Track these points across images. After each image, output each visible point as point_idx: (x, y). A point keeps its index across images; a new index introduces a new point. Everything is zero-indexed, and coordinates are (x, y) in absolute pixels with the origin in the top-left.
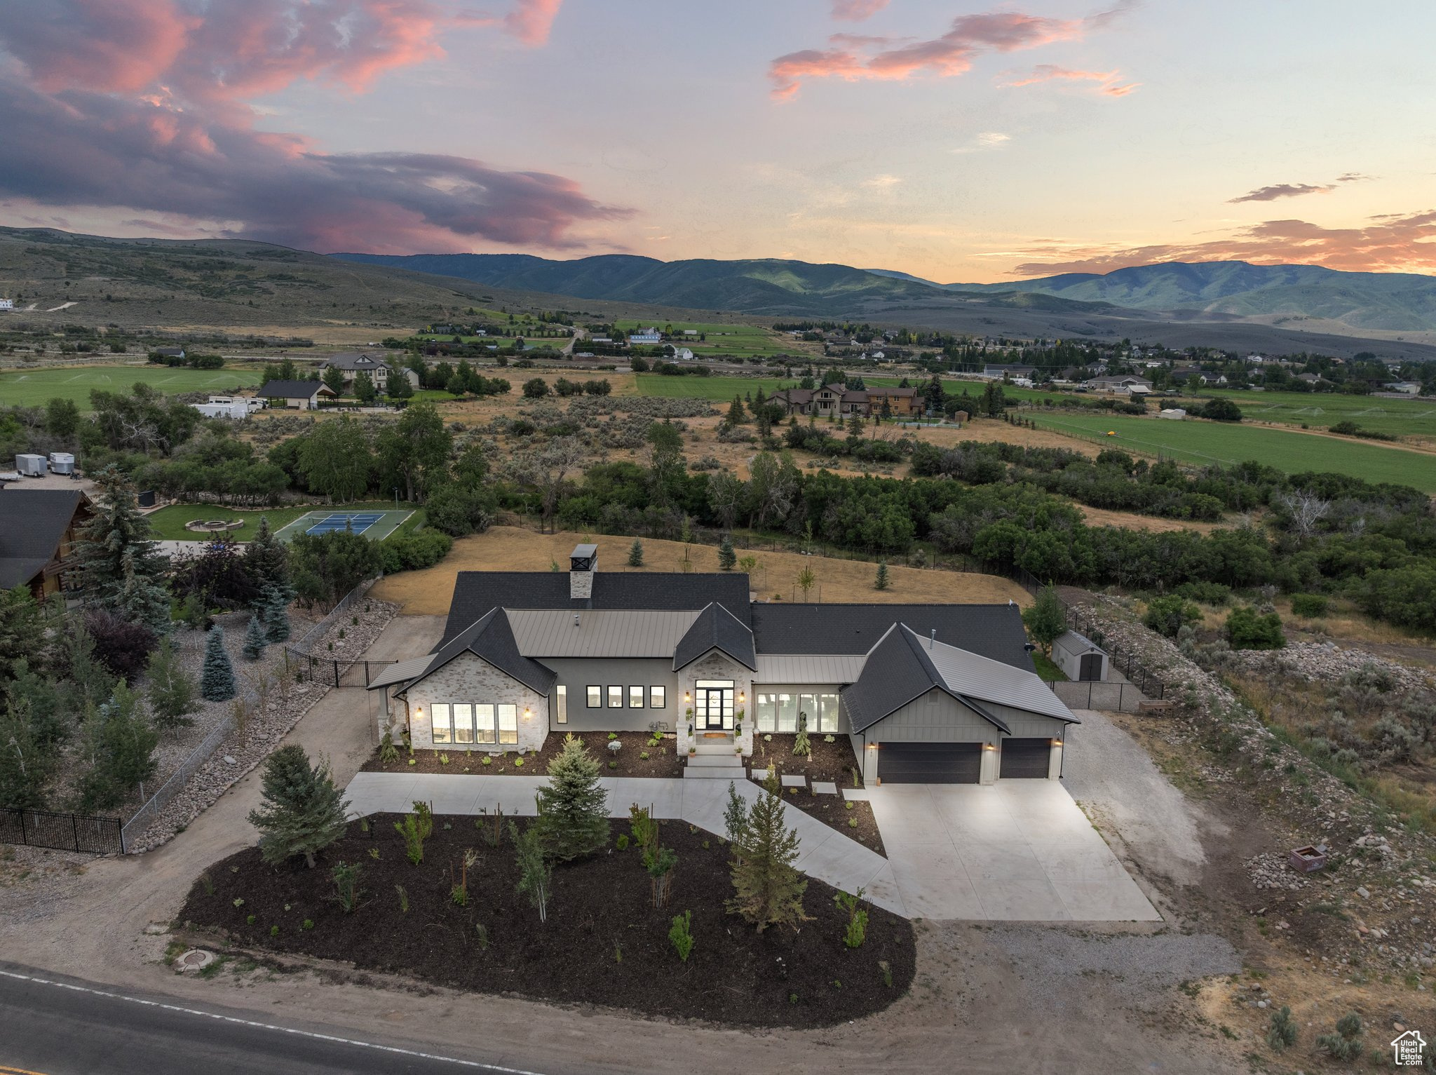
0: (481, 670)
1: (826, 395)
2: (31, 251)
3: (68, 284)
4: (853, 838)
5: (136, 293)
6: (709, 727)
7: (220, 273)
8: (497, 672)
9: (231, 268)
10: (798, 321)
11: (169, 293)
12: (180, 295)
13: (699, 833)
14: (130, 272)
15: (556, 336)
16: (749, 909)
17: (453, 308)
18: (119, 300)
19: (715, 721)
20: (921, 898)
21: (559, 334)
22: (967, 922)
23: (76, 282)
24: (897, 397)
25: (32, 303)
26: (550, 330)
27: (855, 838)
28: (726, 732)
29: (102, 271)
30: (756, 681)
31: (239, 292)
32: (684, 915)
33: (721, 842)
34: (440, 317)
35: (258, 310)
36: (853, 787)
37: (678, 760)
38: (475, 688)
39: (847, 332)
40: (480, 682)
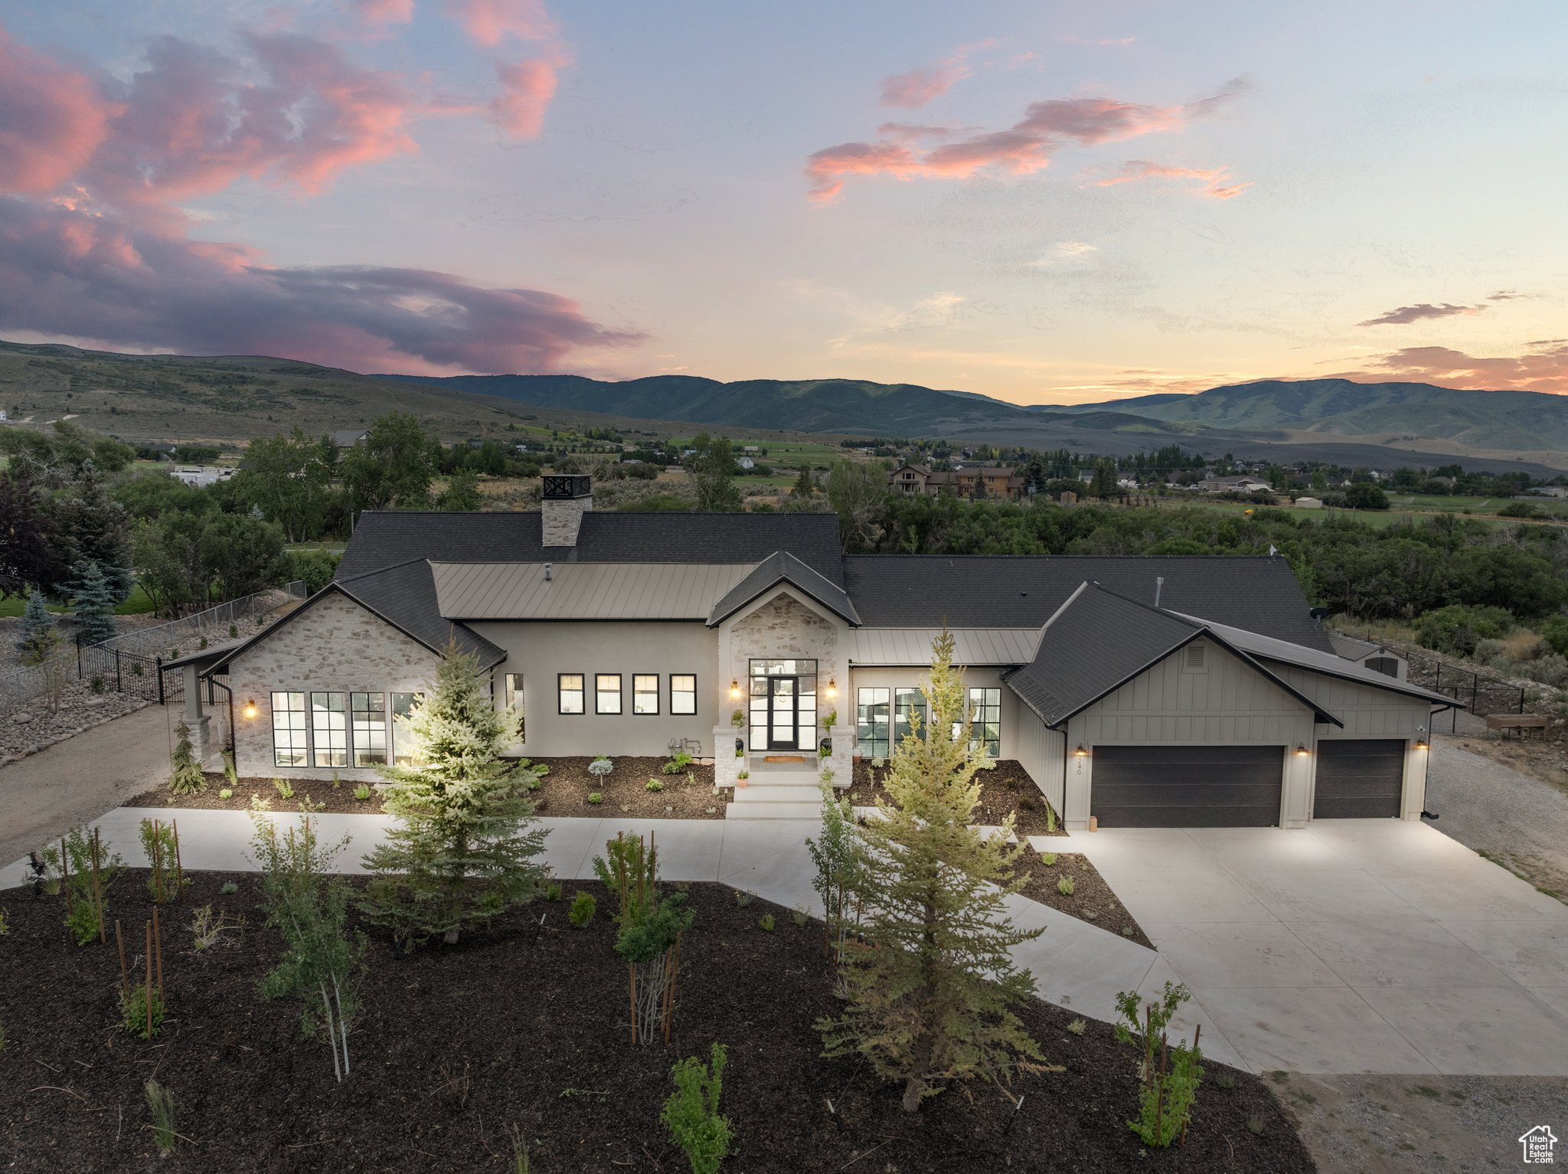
0: (360, 629)
1: (909, 476)
2: (33, 364)
3: (70, 396)
4: (1071, 913)
5: (144, 406)
6: (772, 745)
7: (239, 388)
8: (390, 631)
9: (251, 383)
10: (869, 439)
11: (180, 406)
12: (192, 409)
13: (752, 904)
14: (140, 385)
15: (603, 452)
16: (884, 1040)
17: (492, 424)
18: (124, 413)
19: (783, 734)
20: (1262, 1026)
21: (607, 450)
22: (1398, 1079)
23: (80, 394)
24: (991, 478)
25: (28, 415)
26: (597, 446)
27: (1078, 913)
28: (803, 754)
29: (110, 383)
30: (856, 661)
31: (259, 406)
32: (707, 1060)
33: (798, 920)
34: (477, 433)
35: (277, 425)
36: (1045, 832)
37: (716, 792)
38: (350, 662)
39: (922, 449)
40: (359, 652)
